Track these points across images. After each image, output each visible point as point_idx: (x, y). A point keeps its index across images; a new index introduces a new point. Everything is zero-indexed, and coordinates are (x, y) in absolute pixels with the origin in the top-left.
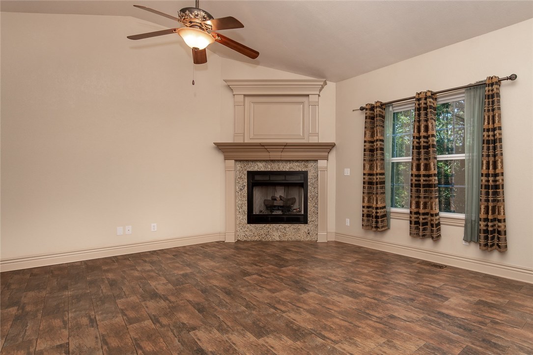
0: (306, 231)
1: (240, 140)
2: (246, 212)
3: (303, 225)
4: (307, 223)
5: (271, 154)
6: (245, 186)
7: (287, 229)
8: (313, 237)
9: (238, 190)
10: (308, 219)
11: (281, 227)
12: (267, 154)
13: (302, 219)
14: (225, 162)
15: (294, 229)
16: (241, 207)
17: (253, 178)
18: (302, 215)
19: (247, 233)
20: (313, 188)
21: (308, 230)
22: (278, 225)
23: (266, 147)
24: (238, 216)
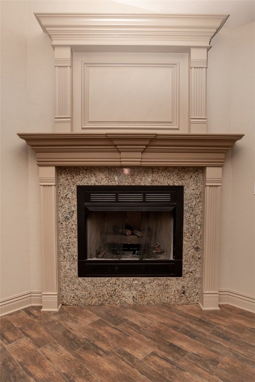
0: (180, 289)
1: (64, 129)
2: (76, 258)
3: (174, 278)
4: (180, 275)
5: (123, 155)
6: (73, 212)
7: (148, 286)
8: (192, 299)
9: (61, 219)
10: (184, 268)
11: (136, 282)
12: (117, 155)
13: (174, 269)
14: (39, 170)
15: (159, 285)
16: (68, 249)
17: (88, 199)
18: (171, 261)
19: (78, 292)
20: (192, 216)
21: (183, 287)
22: (132, 278)
23: (115, 143)
24: (63, 264)
